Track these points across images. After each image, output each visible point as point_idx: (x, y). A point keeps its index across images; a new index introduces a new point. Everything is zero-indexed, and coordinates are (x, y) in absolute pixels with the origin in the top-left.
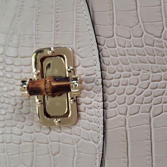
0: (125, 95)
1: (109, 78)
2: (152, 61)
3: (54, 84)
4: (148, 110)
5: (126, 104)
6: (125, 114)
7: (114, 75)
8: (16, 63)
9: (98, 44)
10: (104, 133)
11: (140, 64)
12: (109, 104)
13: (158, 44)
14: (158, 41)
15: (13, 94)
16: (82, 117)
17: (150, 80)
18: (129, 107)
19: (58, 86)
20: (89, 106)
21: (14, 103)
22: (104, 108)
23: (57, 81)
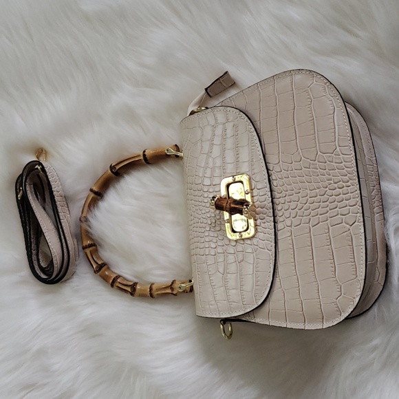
0: (290, 210)
1: (278, 197)
2: (309, 181)
3: (232, 206)
4: (308, 221)
5: (291, 218)
6: (291, 226)
7: (281, 195)
8: (211, 190)
9: (268, 170)
10: (276, 243)
11: (300, 184)
12: (279, 219)
13: (313, 166)
14: (313, 164)
15: (209, 216)
16: (259, 230)
17: (308, 197)
18: (299, 211)
19: (234, 208)
20: (263, 221)
21: (210, 223)
22: (275, 222)
23: (236, 204)
